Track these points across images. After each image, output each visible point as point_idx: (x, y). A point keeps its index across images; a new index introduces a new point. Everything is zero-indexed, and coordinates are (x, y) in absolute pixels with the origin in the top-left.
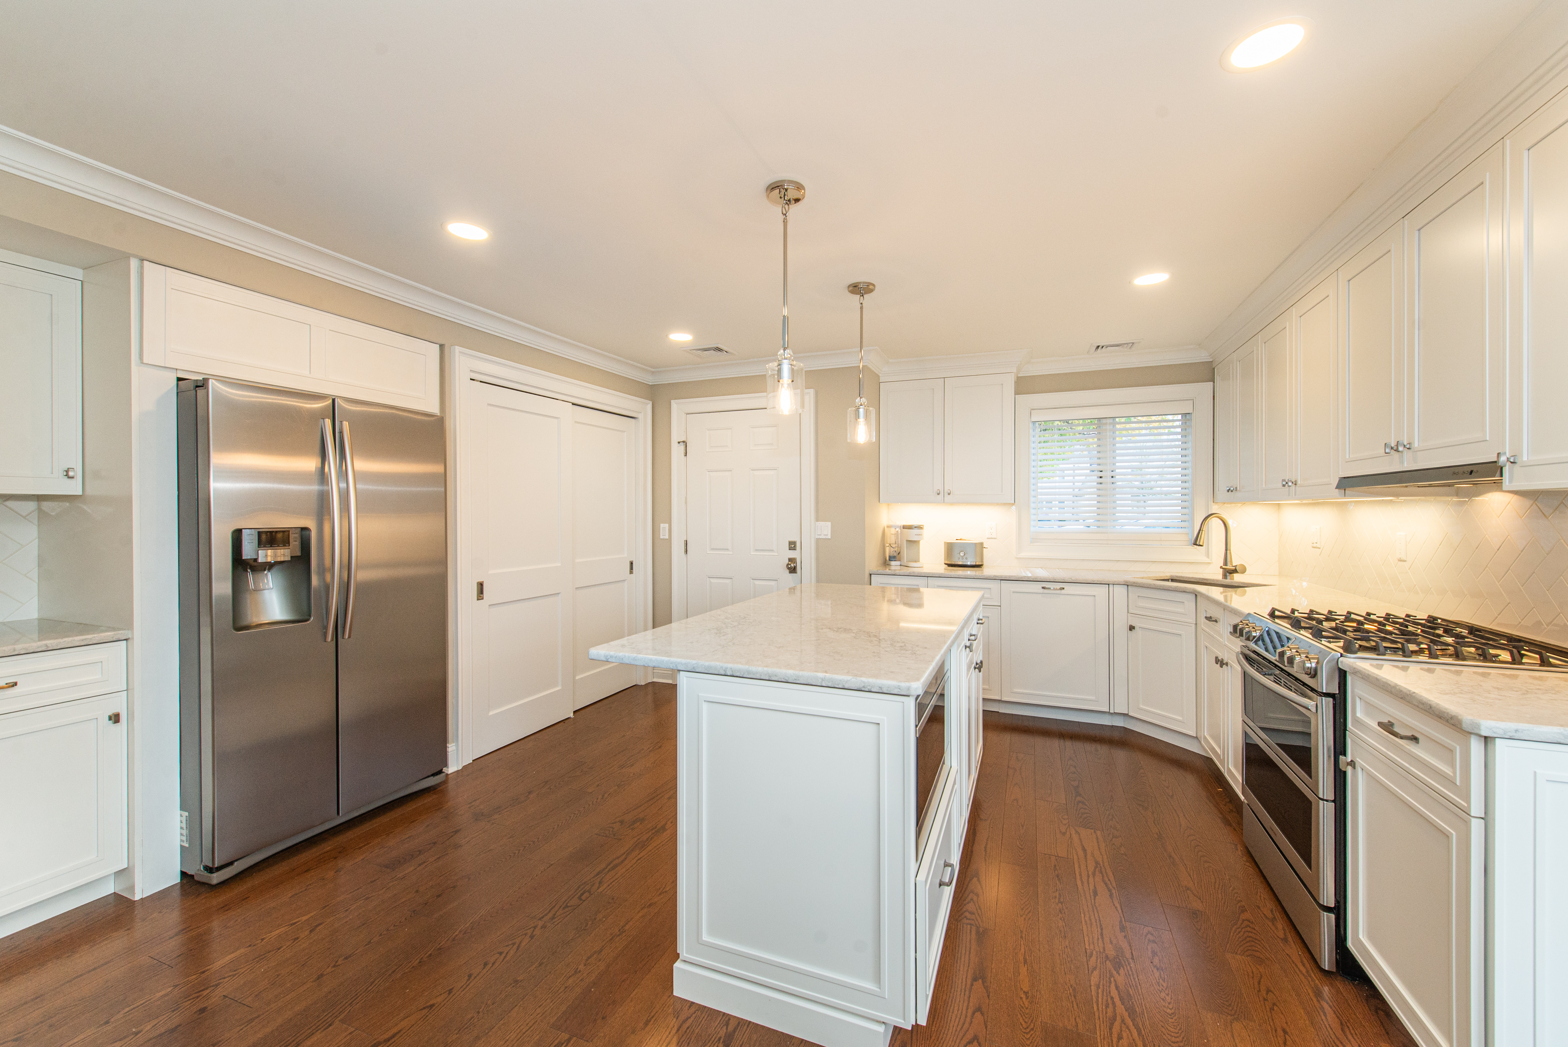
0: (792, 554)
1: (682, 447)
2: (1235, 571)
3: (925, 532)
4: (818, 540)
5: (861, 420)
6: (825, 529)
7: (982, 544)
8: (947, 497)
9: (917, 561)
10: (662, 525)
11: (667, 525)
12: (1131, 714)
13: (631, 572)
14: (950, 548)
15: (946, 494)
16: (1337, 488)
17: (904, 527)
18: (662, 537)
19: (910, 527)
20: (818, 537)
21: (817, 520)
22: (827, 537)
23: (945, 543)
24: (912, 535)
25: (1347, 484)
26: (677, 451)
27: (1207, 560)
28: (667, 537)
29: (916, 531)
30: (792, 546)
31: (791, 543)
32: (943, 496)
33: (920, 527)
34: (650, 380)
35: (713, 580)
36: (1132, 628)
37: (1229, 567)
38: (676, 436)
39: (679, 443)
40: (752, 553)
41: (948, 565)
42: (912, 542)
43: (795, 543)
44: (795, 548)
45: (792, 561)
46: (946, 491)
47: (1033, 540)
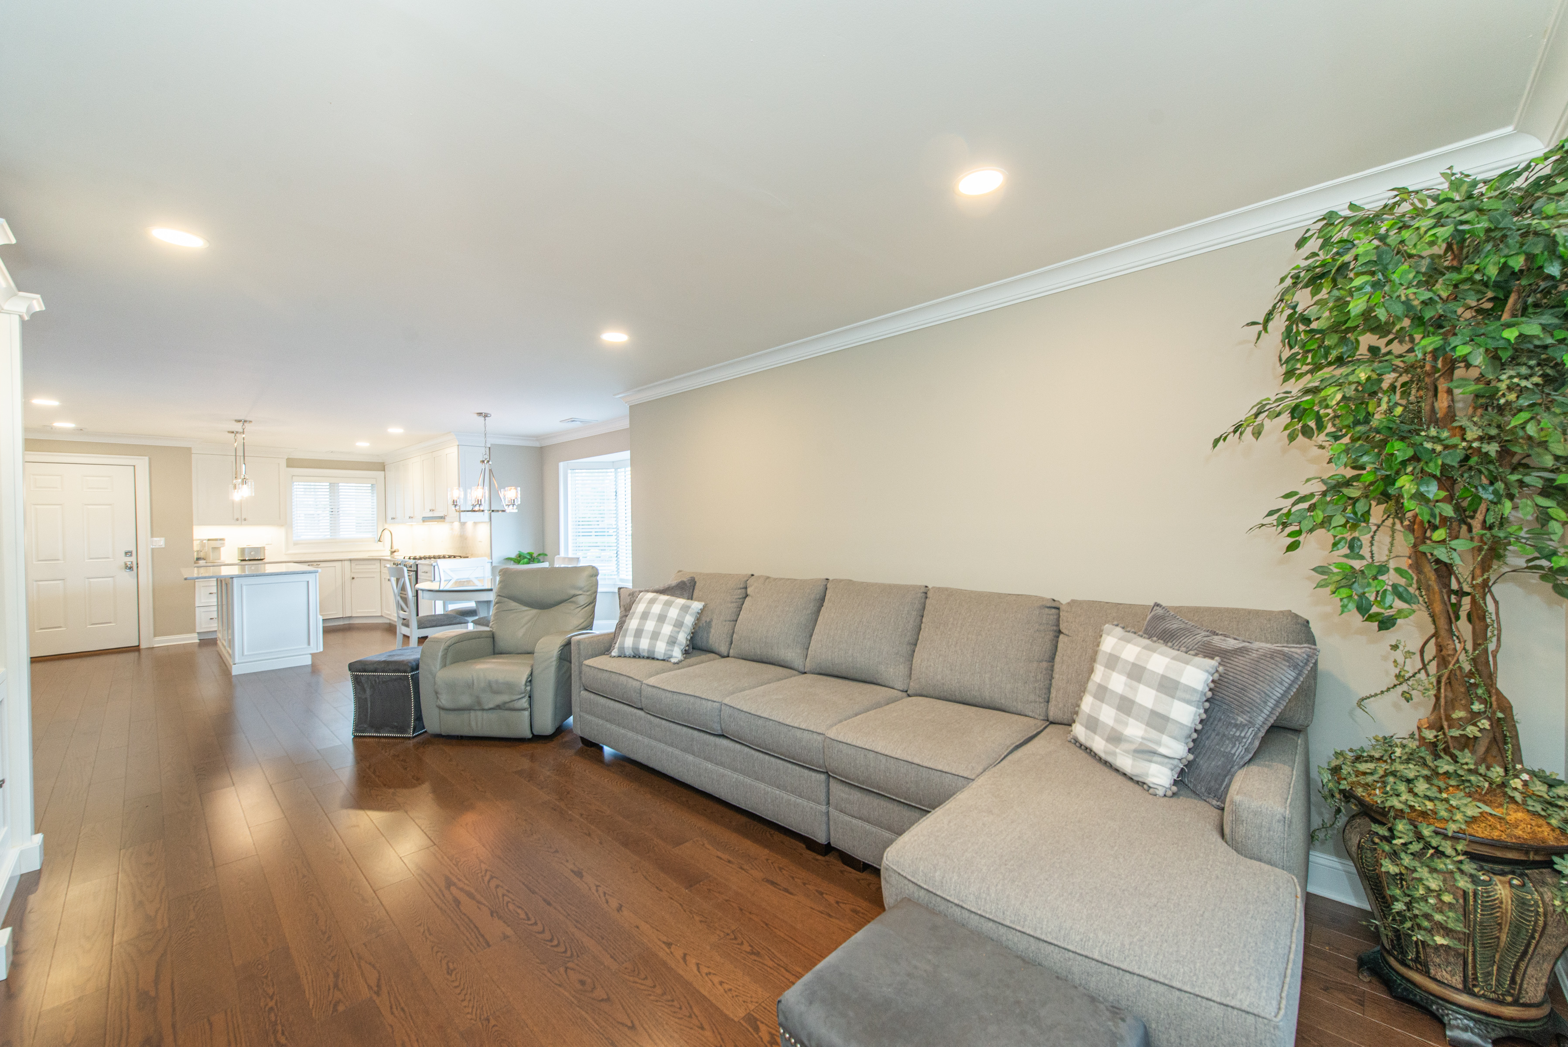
0: (128, 559)
2: (395, 551)
3: (226, 542)
4: (153, 549)
6: (160, 542)
7: (264, 548)
8: (244, 522)
9: (219, 559)
12: (353, 615)
14: (242, 551)
15: (244, 520)
17: (209, 540)
19: (215, 540)
20: (154, 547)
21: (152, 536)
22: (162, 547)
23: (238, 548)
24: (216, 544)
29: (220, 542)
30: (128, 554)
31: (126, 552)
32: (241, 521)
33: (223, 540)
35: (40, 583)
36: (353, 578)
37: (393, 550)
40: (87, 561)
41: (242, 560)
42: (216, 549)
43: (131, 552)
44: (131, 555)
45: (129, 563)
46: (243, 518)
47: (295, 544)
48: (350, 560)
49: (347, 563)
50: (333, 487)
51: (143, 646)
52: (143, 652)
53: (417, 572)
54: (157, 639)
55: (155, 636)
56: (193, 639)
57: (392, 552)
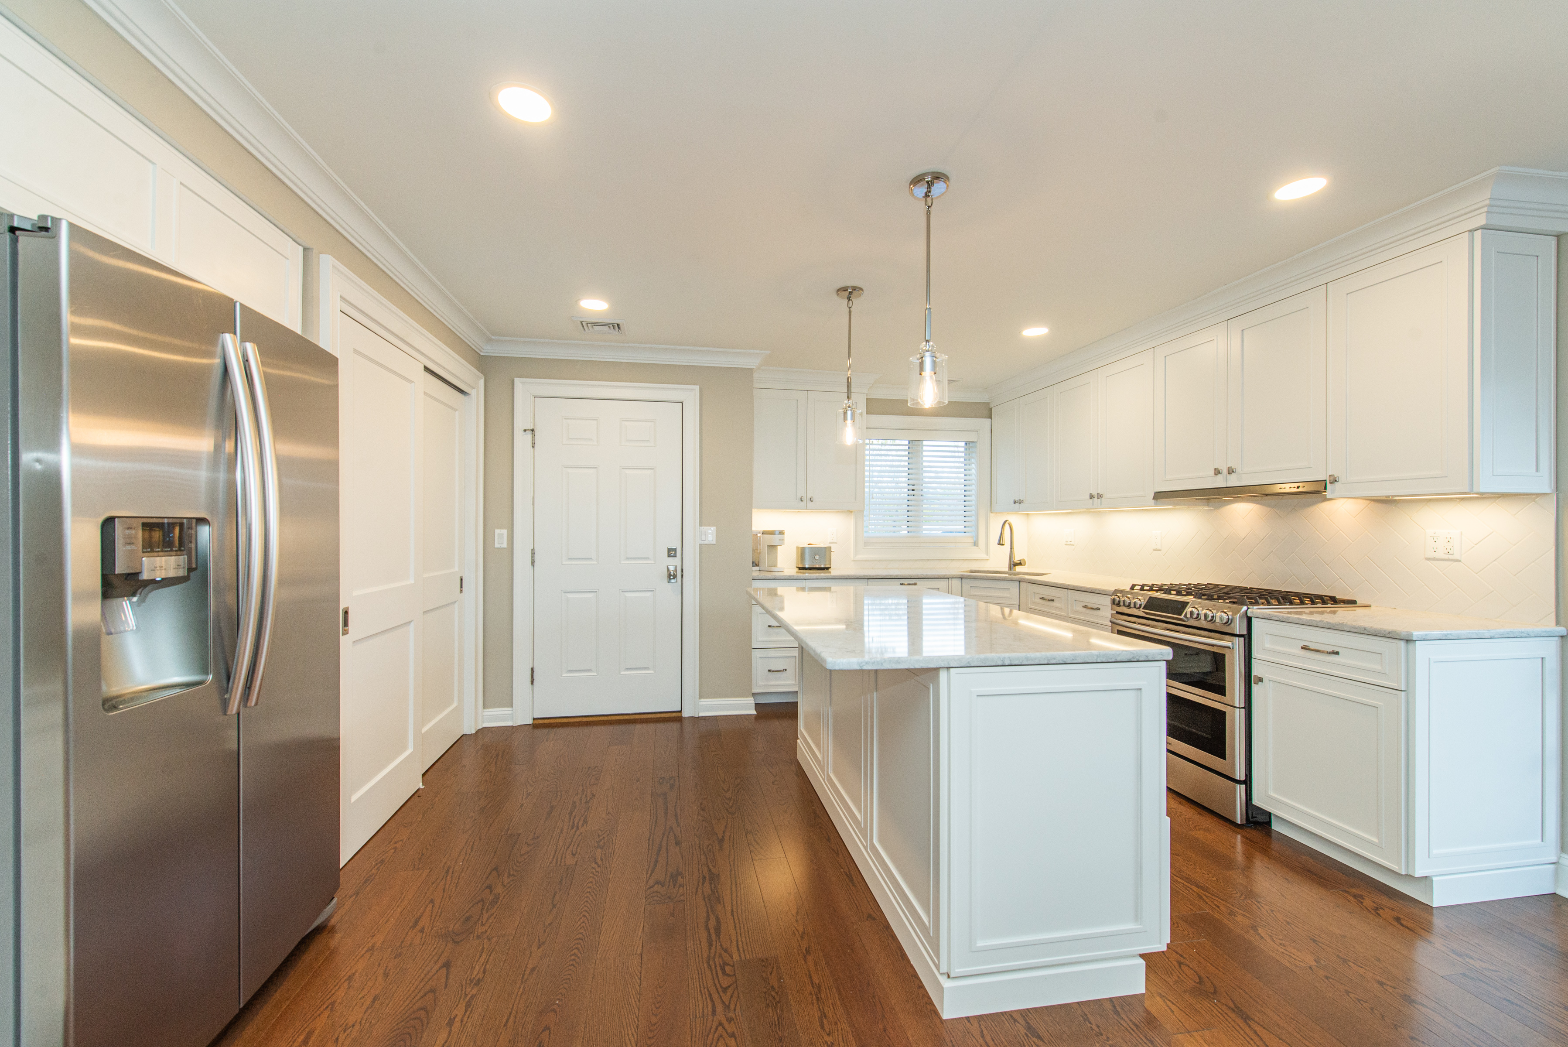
0: (672, 562)
1: (529, 435)
2: (1020, 564)
3: (786, 536)
4: (701, 545)
5: (849, 421)
6: (710, 534)
7: (829, 548)
8: (810, 504)
9: (776, 566)
10: (497, 531)
11: (505, 532)
13: (461, 591)
14: (802, 552)
15: (809, 501)
16: (1153, 499)
17: (767, 533)
18: (497, 546)
19: (772, 533)
20: (702, 542)
21: (701, 525)
22: (712, 543)
23: (798, 548)
24: (774, 540)
25: (1159, 496)
26: (522, 441)
27: (987, 557)
28: (505, 545)
29: (777, 537)
30: (671, 553)
31: (669, 550)
32: (805, 502)
33: (781, 533)
34: (488, 350)
35: (570, 596)
37: (1015, 560)
38: (521, 421)
39: (525, 431)
40: (623, 562)
41: (800, 568)
42: (772, 548)
43: (675, 550)
44: (675, 556)
45: (672, 568)
46: (809, 497)
47: (866, 544)
48: (961, 578)
49: (956, 583)
50: (914, 446)
51: (686, 714)
52: (687, 726)
53: (1248, 638)
54: (704, 702)
55: (701, 697)
56: (745, 707)
57: (1013, 565)
